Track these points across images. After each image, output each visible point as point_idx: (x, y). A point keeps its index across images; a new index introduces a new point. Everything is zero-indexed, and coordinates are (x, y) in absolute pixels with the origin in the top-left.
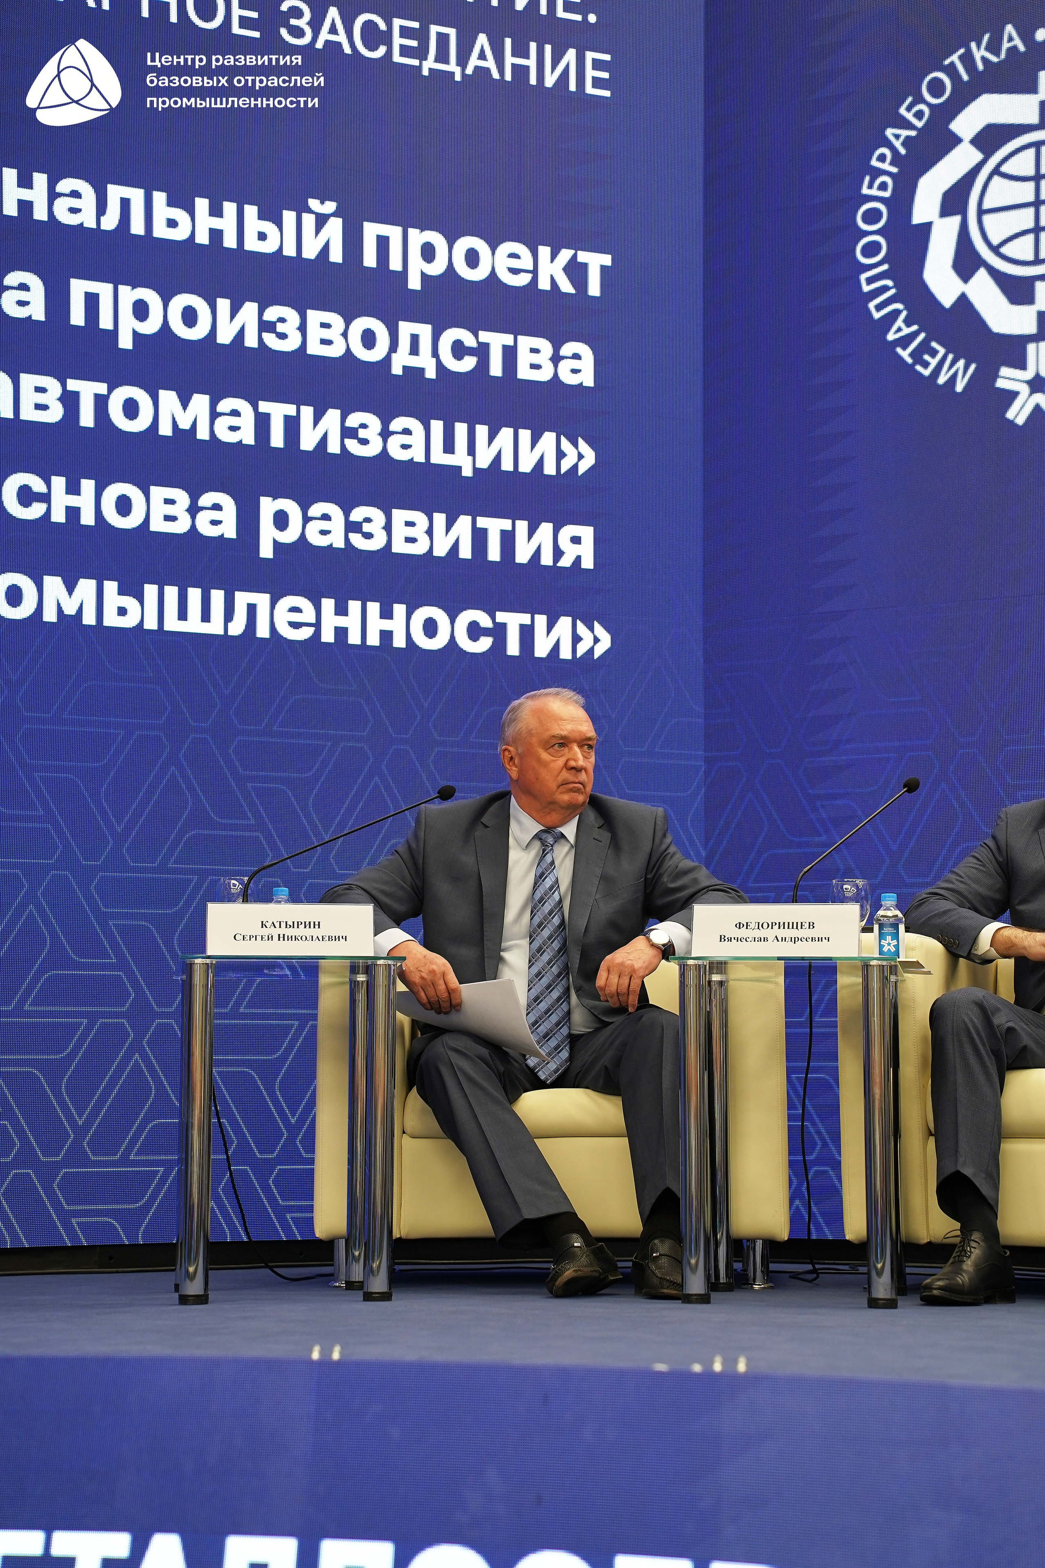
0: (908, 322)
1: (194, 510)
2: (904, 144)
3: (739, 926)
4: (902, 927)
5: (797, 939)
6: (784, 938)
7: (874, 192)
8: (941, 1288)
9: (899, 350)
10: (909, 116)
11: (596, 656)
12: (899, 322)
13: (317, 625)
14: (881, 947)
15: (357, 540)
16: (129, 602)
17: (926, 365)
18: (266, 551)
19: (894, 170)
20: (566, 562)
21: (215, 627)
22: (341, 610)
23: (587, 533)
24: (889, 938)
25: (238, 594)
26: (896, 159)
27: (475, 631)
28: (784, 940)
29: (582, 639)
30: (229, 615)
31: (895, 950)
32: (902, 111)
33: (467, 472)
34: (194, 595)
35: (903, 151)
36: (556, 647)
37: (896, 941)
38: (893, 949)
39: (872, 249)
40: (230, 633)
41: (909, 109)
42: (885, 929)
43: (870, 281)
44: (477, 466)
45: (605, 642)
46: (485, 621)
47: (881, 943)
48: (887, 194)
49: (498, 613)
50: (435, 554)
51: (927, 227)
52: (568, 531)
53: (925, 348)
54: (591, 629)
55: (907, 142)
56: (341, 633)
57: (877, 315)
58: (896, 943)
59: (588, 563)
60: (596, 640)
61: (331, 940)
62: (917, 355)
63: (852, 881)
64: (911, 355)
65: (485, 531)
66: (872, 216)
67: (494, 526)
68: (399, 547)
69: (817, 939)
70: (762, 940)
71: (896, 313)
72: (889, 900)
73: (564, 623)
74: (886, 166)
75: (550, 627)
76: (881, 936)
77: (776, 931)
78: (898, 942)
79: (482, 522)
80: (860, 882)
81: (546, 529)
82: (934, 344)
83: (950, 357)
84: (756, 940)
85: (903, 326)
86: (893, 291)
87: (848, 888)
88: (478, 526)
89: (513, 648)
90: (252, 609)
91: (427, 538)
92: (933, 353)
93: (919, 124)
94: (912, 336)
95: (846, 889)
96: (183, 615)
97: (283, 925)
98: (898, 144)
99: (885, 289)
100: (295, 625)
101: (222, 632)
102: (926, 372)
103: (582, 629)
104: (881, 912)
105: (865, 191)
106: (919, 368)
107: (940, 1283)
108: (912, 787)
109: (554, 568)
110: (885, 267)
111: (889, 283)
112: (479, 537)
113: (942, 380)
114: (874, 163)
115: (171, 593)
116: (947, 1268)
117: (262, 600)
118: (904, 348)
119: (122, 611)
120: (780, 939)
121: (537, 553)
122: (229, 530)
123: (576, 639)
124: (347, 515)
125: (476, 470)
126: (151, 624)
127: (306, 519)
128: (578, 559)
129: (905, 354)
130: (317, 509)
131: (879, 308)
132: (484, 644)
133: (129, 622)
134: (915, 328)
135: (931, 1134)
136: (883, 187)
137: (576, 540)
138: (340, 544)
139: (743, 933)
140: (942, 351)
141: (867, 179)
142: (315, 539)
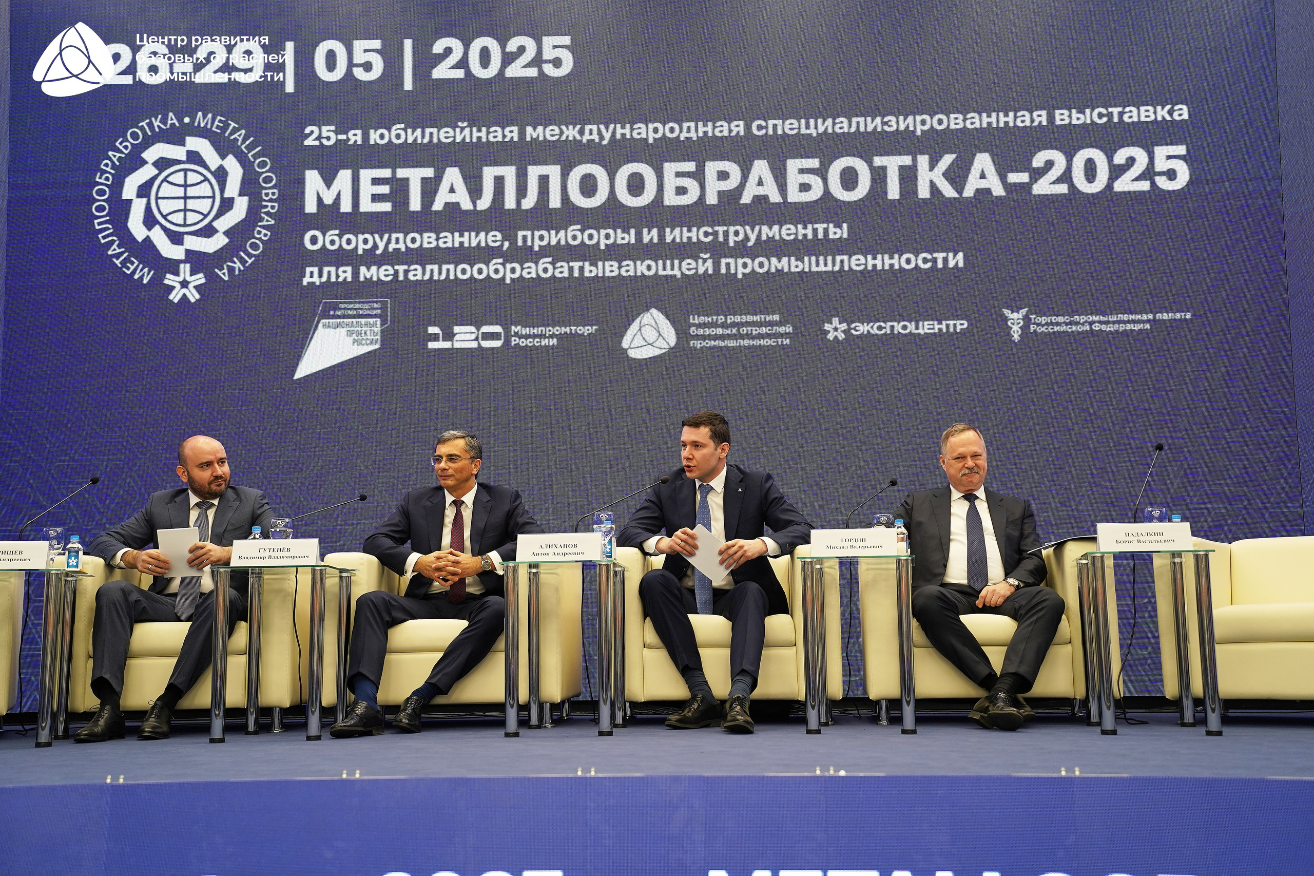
0: (119, 246)
2: (118, 160)
4: (81, 553)
7: (102, 181)
8: (85, 735)
9: (114, 260)
10: (121, 147)
12: (115, 246)
17: (128, 268)
19: (113, 172)
26: (114, 166)
32: (117, 144)
35: (117, 163)
39: (100, 209)
41: (121, 143)
43: (99, 224)
48: (109, 183)
51: (130, 202)
53: (127, 260)
55: (119, 159)
57: (103, 241)
62: (123, 263)
64: (121, 263)
66: (101, 193)
71: (113, 241)
74: (108, 169)
82: (133, 259)
83: (141, 266)
85: (116, 248)
86: (112, 230)
92: (132, 263)
93: (126, 152)
94: (121, 254)
98: (115, 160)
99: (108, 229)
102: (129, 272)
105: (97, 180)
106: (124, 269)
107: (86, 732)
110: (108, 218)
111: (110, 226)
113: (136, 277)
114: (102, 167)
116: (90, 725)
118: (117, 259)
129: (117, 262)
131: (104, 238)
134: (123, 250)
135: (90, 657)
136: (107, 179)
140: (137, 263)
141: (98, 174)
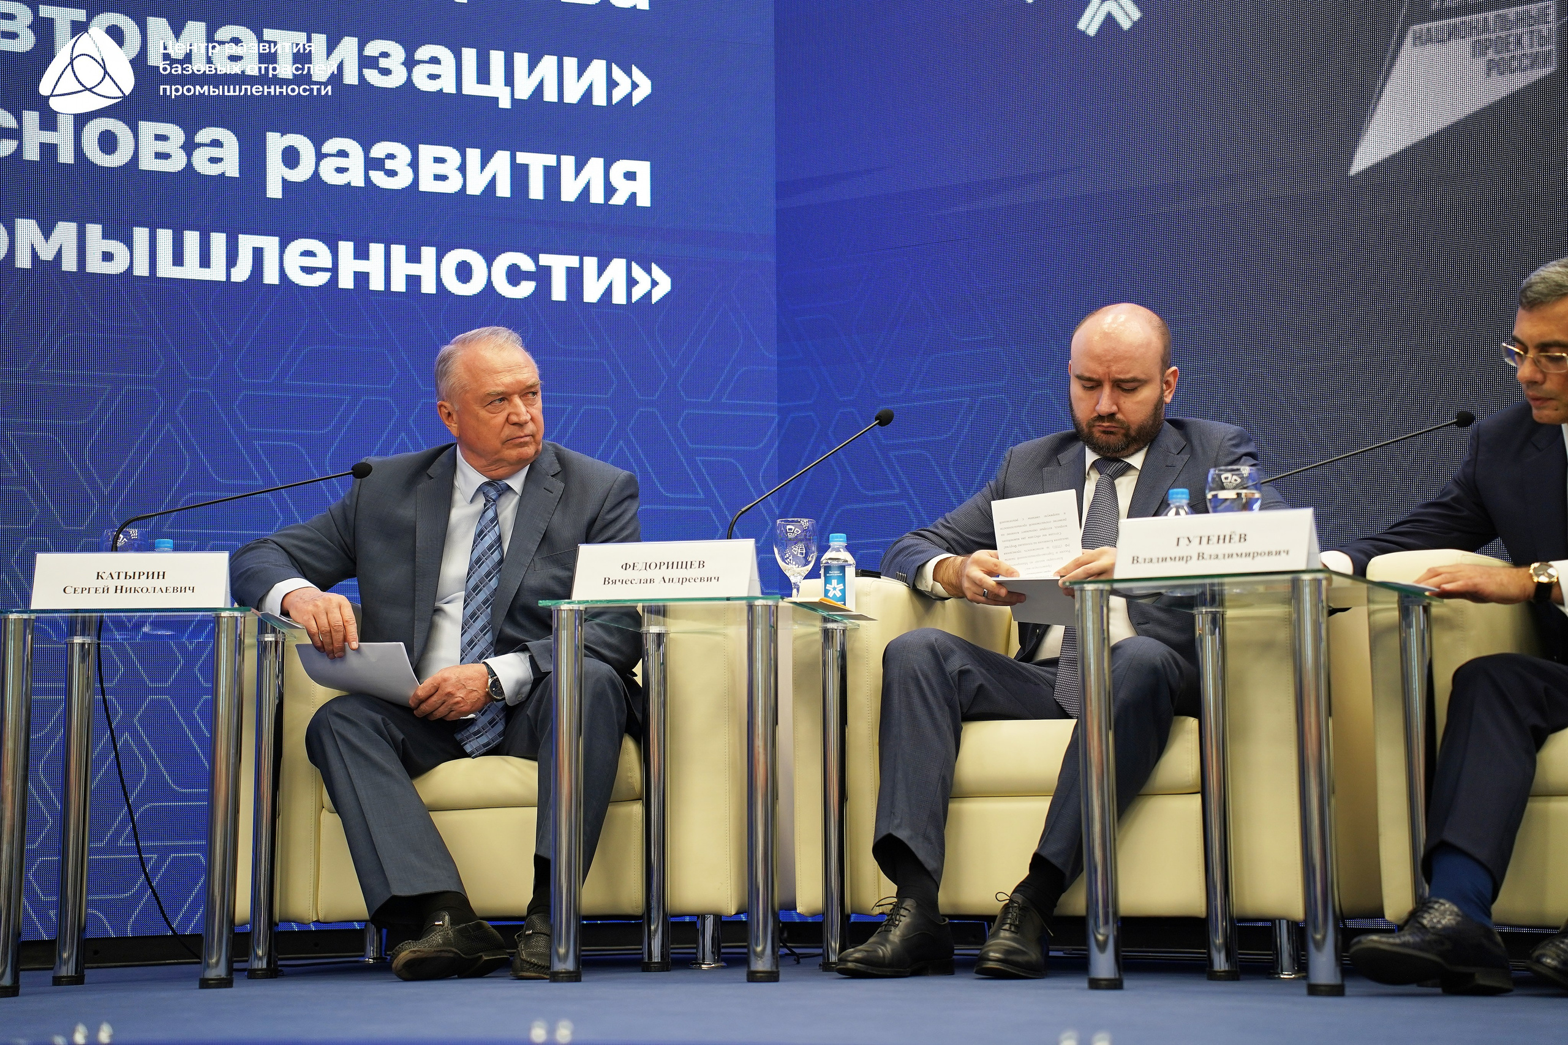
1: (189, 147)
3: (626, 567)
5: (684, 580)
6: (671, 579)
8: (857, 961)
11: (654, 300)
13: (334, 270)
14: (826, 592)
15: (379, 178)
16: (117, 247)
18: (274, 191)
20: (618, 199)
21: (216, 272)
22: (362, 253)
23: (643, 168)
24: (834, 582)
25: (242, 238)
27: (515, 275)
28: (671, 581)
29: (638, 282)
30: (232, 260)
31: (841, 594)
33: (505, 103)
34: (192, 239)
36: (609, 291)
37: (842, 585)
38: (839, 594)
40: (233, 279)
42: (830, 572)
44: (516, 97)
45: (665, 285)
46: (526, 263)
47: (827, 588)
49: (541, 256)
50: (468, 192)
52: (621, 167)
54: (649, 271)
56: (362, 278)
58: (843, 587)
59: (644, 200)
60: (654, 283)
61: (175, 591)
63: (797, 522)
65: (525, 167)
67: (536, 162)
68: (427, 185)
69: (706, 579)
70: (649, 581)
72: (838, 540)
73: (618, 266)
75: (601, 270)
76: (827, 581)
77: (665, 572)
78: (844, 586)
79: (522, 158)
80: (805, 522)
81: (595, 165)
84: (642, 581)
87: (794, 528)
88: (518, 161)
89: (559, 292)
90: (258, 253)
91: (459, 175)
95: (789, 529)
96: (178, 259)
97: (122, 576)
100: (308, 270)
101: (224, 279)
103: (637, 272)
104: (828, 555)
107: (858, 955)
108: (884, 420)
109: (606, 207)
112: (520, 174)
115: (165, 236)
116: (873, 939)
117: (270, 244)
119: (108, 257)
120: (667, 580)
121: (587, 189)
122: (231, 167)
123: (631, 282)
124: (366, 151)
125: (514, 101)
126: (141, 269)
127: (320, 156)
128: (633, 196)
130: (332, 145)
132: (526, 289)
133: (117, 267)
137: (630, 176)
138: (358, 181)
139: (629, 574)
142: (330, 176)
